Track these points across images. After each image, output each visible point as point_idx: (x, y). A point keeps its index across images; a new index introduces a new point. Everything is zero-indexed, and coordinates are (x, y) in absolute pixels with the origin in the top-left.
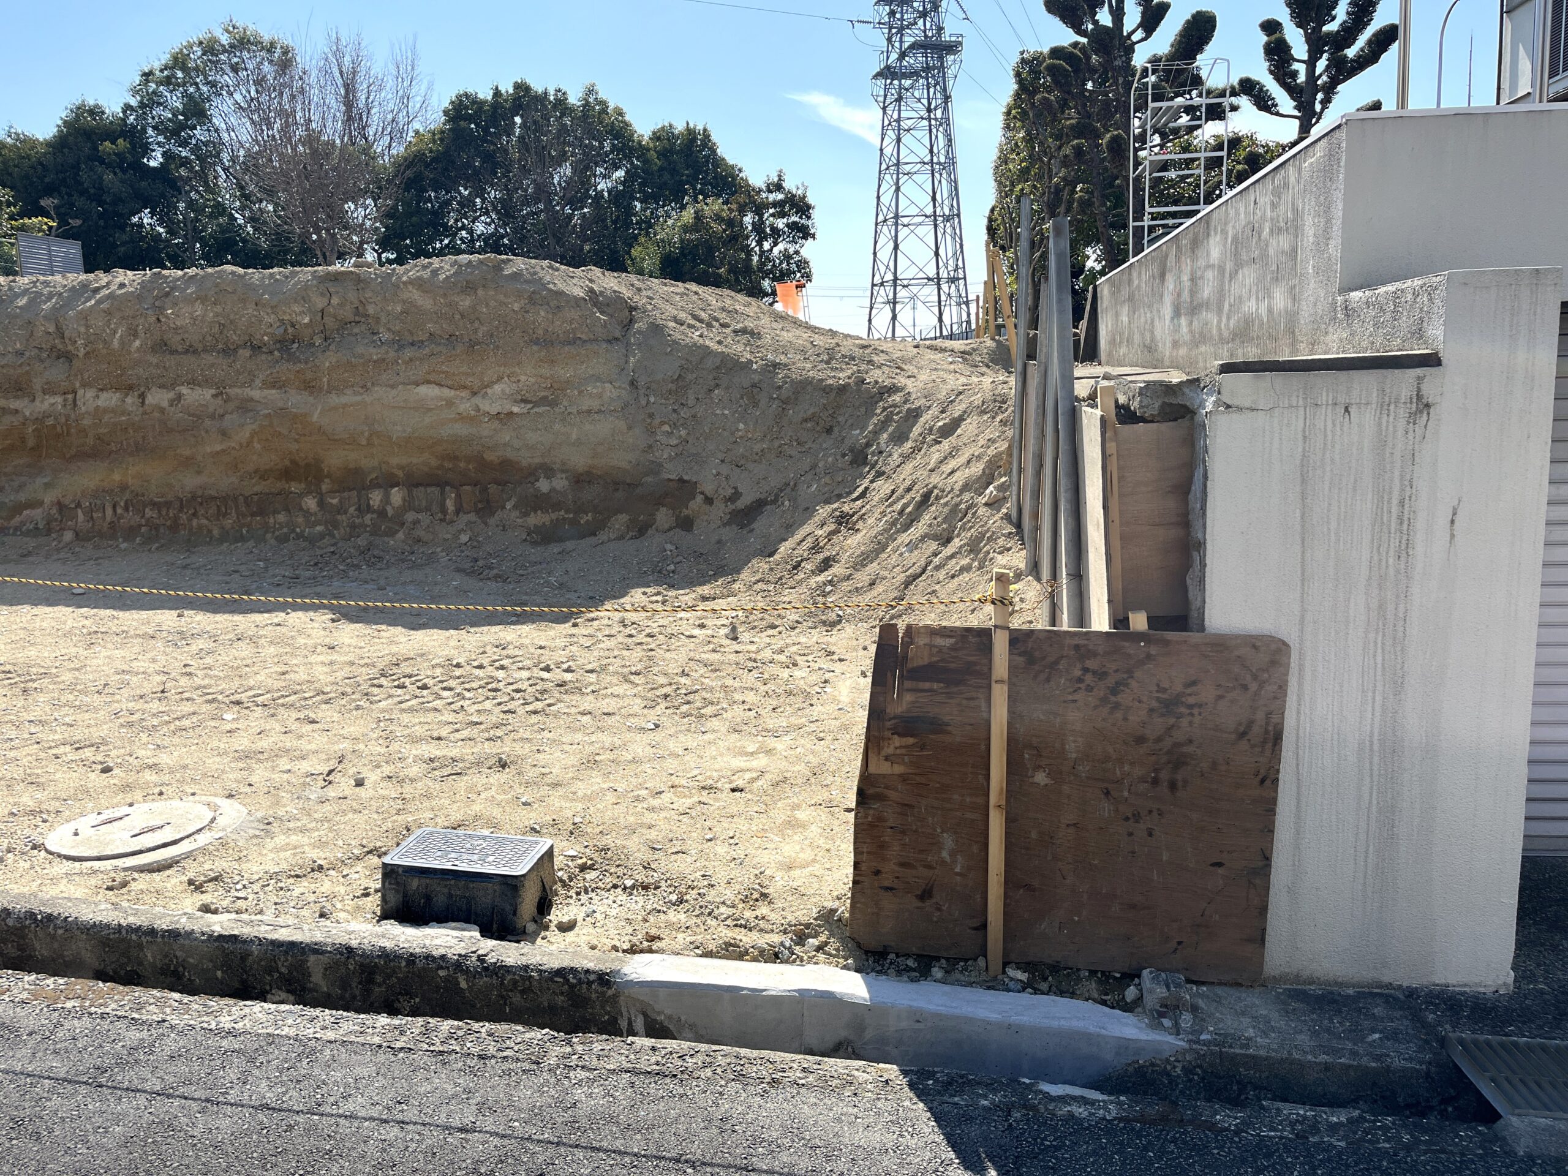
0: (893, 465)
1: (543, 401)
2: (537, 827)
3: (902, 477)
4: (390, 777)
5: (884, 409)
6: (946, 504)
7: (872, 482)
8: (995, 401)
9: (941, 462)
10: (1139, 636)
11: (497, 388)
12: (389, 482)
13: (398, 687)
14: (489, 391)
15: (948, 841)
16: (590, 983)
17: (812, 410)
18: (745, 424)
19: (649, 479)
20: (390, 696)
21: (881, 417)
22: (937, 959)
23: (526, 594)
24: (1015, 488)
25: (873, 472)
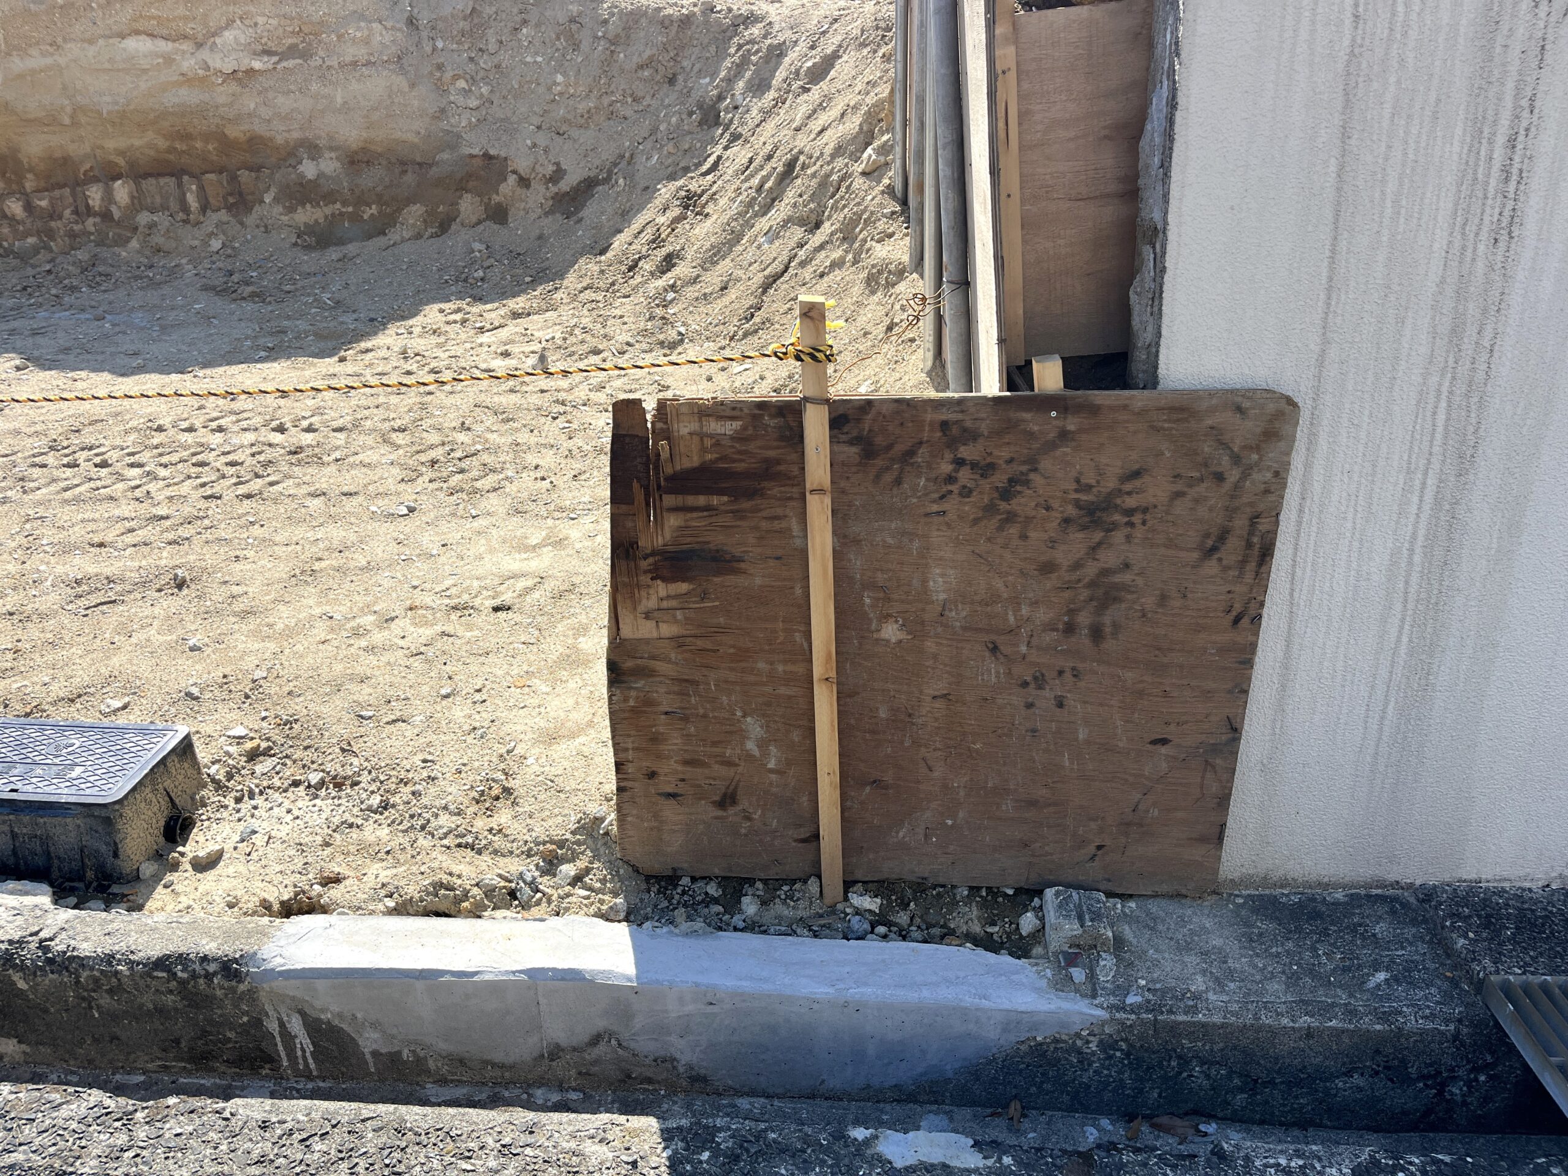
0: (751, 124)
1: (292, 52)
2: (195, 691)
3: (762, 139)
4: (11, 614)
5: (740, 47)
6: (814, 175)
7: (726, 148)
8: (877, 28)
9: (809, 117)
10: (1048, 402)
11: (229, 36)
12: (110, 174)
13: (68, 466)
14: (218, 40)
15: (754, 727)
16: (209, 976)
17: (648, 53)
18: (565, 74)
19: (445, 156)
20: (54, 481)
21: (736, 59)
22: (751, 882)
23: (288, 318)
24: (898, 149)
25: (727, 135)
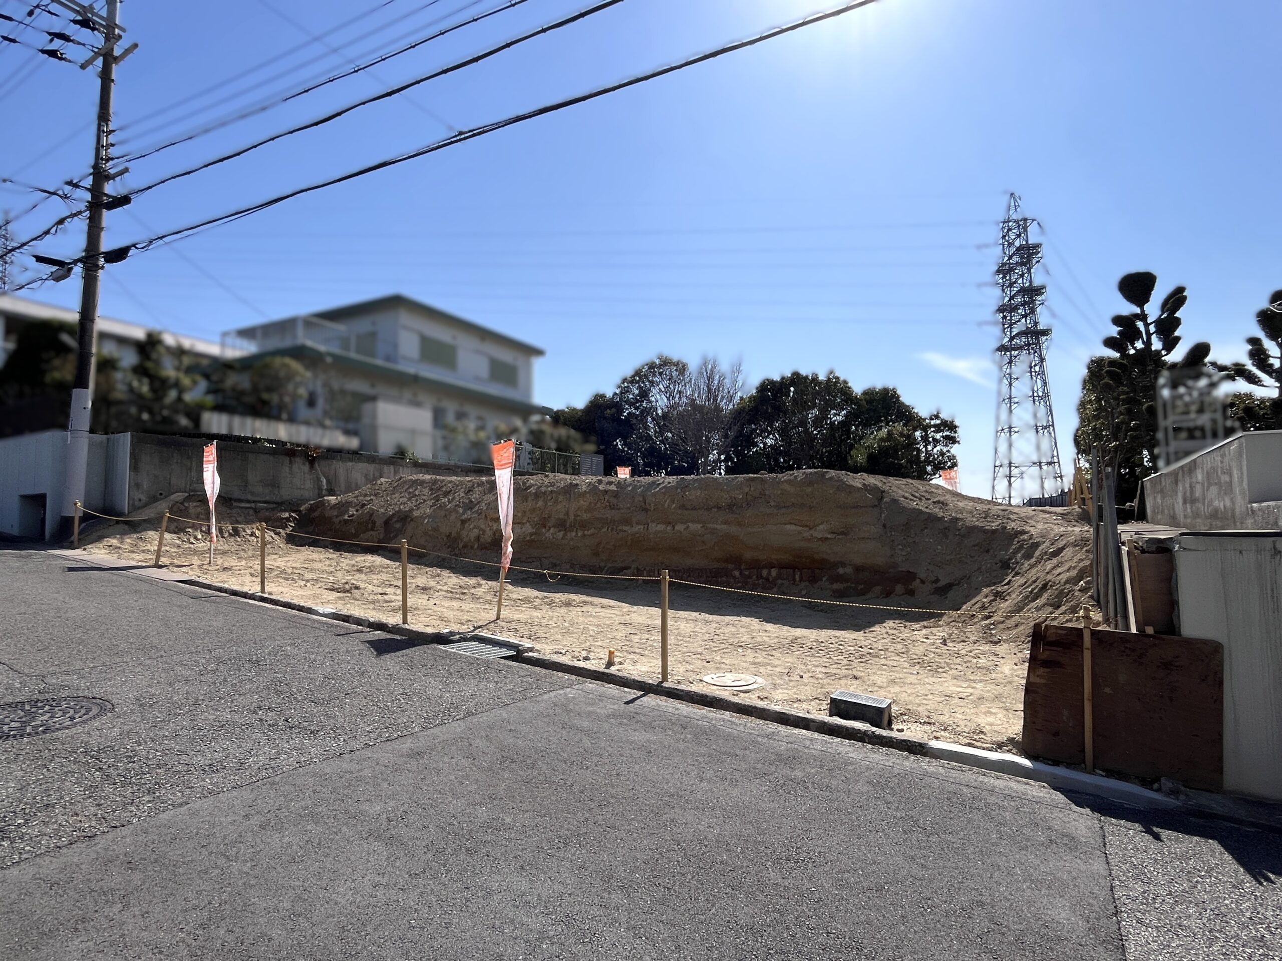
0: (1024, 569)
1: (842, 533)
3: (1030, 575)
5: (1018, 542)
6: (1056, 589)
7: (1013, 577)
8: (1082, 540)
9: (1053, 569)
10: (1149, 636)
11: (821, 527)
12: (771, 566)
13: (801, 647)
14: (818, 528)
15: (1066, 713)
17: (978, 541)
18: (942, 547)
19: (891, 570)
20: (798, 650)
21: (1017, 546)
22: (1063, 762)
24: (1095, 583)
25: (1014, 573)
